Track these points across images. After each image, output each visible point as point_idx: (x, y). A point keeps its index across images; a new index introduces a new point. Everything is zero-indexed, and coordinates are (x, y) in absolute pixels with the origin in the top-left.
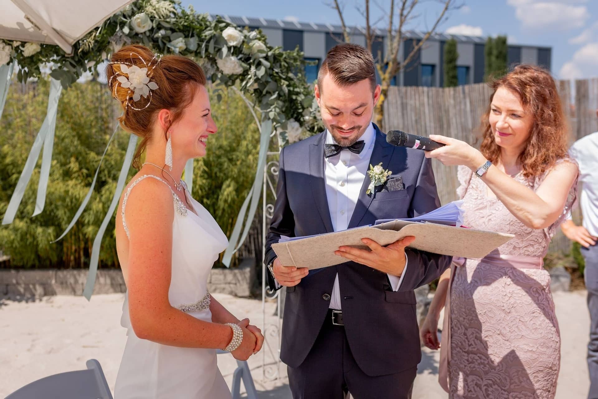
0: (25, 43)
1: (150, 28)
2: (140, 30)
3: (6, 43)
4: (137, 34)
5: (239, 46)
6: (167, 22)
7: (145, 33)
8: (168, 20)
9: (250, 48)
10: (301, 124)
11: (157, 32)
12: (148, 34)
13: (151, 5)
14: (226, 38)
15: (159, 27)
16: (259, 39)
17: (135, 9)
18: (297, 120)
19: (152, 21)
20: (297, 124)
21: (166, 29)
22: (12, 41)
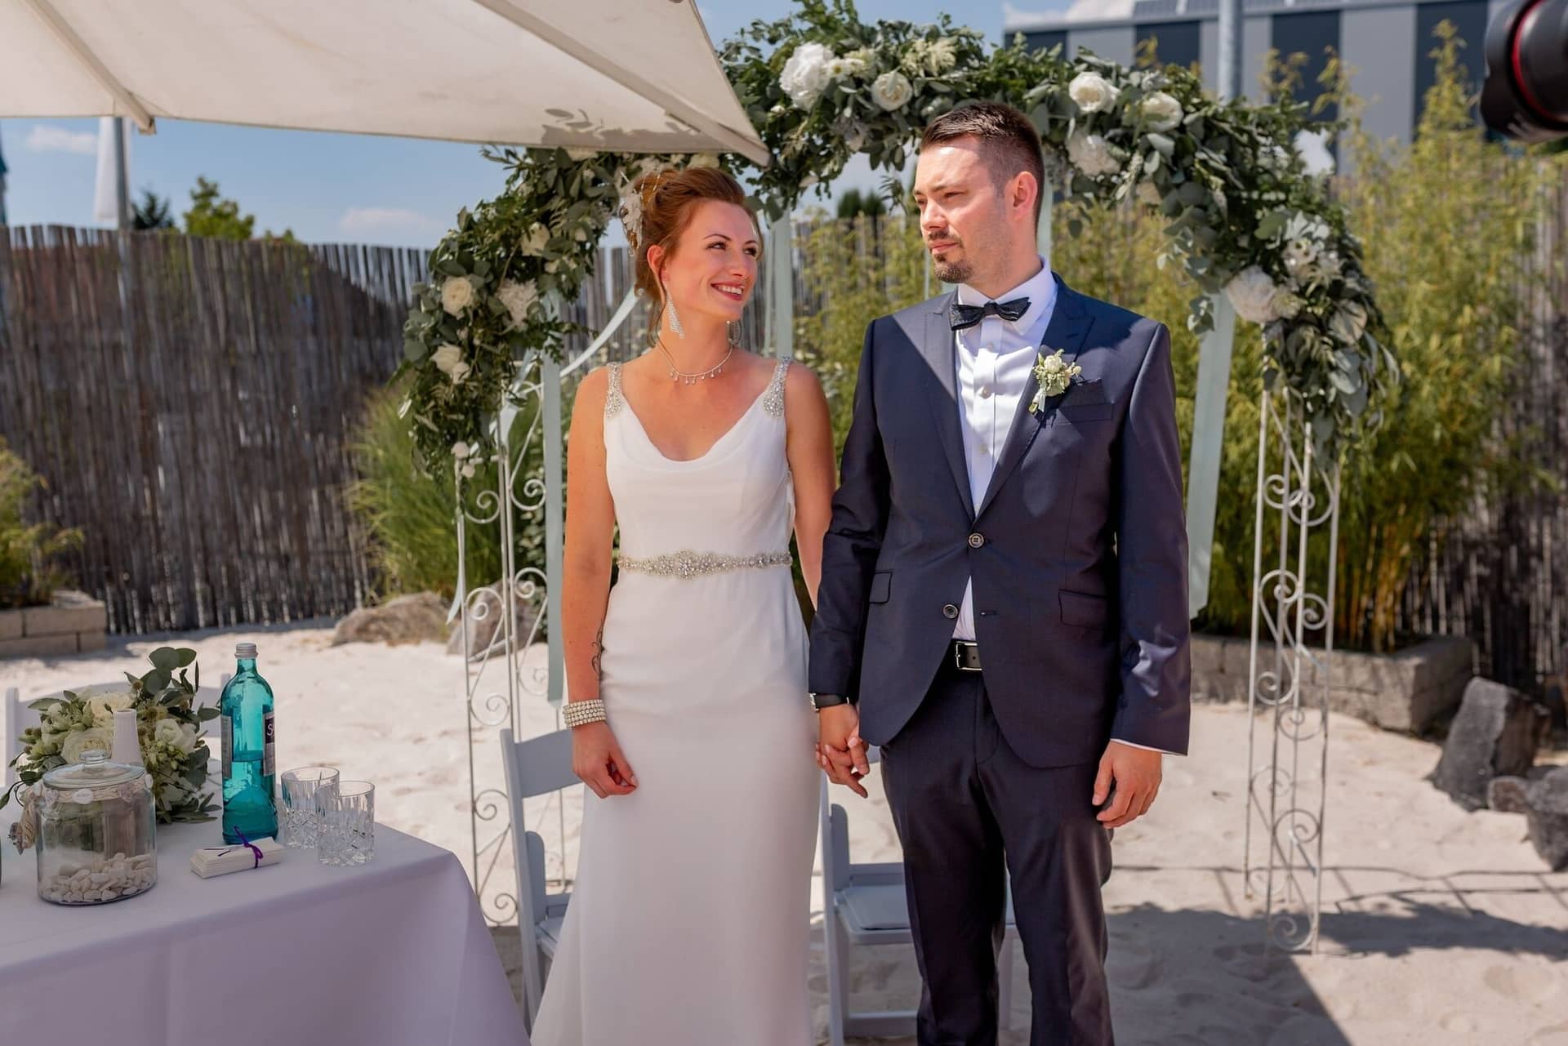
0: (690, 155)
1: (909, 99)
2: (891, 106)
3: (661, 161)
4: (885, 114)
5: (1109, 110)
6: (943, 82)
7: (900, 109)
8: (944, 77)
9: (1138, 111)
10: (1280, 277)
11: (926, 103)
12: (905, 110)
13: (914, 51)
14: (1074, 97)
15: (928, 93)
16: (1166, 90)
17: (881, 65)
18: (1267, 270)
19: (911, 82)
20: (1264, 280)
21: (944, 95)
22: (668, 155)
